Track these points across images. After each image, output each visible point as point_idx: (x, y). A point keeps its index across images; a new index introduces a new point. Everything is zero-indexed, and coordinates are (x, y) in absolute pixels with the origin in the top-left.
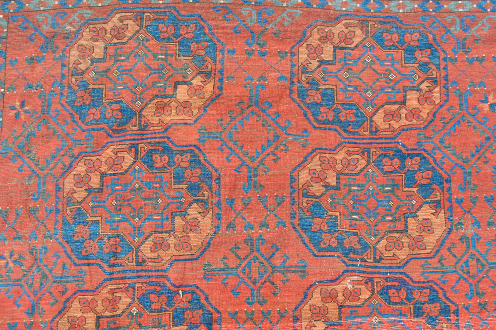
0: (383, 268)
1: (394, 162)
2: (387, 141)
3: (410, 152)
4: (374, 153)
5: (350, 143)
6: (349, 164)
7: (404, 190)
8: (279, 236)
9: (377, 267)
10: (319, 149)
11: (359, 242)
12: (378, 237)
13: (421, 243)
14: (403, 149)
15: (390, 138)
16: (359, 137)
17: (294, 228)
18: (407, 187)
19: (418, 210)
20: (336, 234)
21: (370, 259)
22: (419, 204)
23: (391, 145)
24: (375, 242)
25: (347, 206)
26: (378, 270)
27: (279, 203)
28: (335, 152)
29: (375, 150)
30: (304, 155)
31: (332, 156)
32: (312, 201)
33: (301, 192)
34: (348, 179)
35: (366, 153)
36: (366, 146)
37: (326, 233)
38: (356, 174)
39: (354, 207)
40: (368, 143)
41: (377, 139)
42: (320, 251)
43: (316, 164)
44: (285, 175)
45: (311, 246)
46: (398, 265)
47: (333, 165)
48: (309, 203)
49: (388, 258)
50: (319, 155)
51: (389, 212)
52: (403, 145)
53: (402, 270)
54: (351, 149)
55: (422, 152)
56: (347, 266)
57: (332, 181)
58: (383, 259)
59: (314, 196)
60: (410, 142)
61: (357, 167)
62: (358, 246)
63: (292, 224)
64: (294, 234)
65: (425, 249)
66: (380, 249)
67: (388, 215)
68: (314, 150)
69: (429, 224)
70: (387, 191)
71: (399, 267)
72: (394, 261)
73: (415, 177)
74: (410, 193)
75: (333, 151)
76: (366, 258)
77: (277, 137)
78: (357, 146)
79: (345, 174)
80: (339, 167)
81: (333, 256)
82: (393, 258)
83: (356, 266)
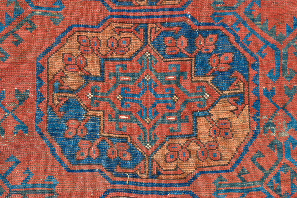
0: (161, 185)
1: (179, 42)
2: (171, 13)
3: (202, 28)
4: (153, 30)
5: (120, 17)
6: (118, 46)
7: (194, 80)
8: (19, 145)
9: (153, 185)
10: (77, 26)
11: (130, 151)
12: (156, 144)
13: (214, 152)
14: (192, 23)
15: (177, 9)
16: (132, 8)
17: (40, 133)
18: (198, 75)
19: (212, 106)
20: (97, 141)
21: (144, 173)
22: (214, 98)
23: (177, 19)
24: (151, 151)
25: (113, 103)
26: (154, 189)
27: (20, 101)
28: (98, 30)
29: (154, 25)
30: (58, 34)
31: (94, 34)
32: (67, 97)
33: (51, 85)
34: (117, 66)
35: (141, 30)
36: (141, 20)
37: (85, 139)
38: (127, 60)
39: (122, 104)
40: (144, 17)
41: (157, 11)
42: (76, 165)
43: (72, 47)
44: (30, 62)
45: (63, 157)
46: (183, 181)
47: (95, 48)
48: (61, 100)
49: (169, 172)
50: (77, 34)
51: (171, 109)
52: (192, 19)
53: (187, 189)
54: (121, 25)
55: (221, 27)
56: (111, 183)
57: (94, 69)
58: (162, 174)
59: (69, 90)
60: (202, 13)
61: (129, 49)
62: (128, 157)
63: (37, 128)
64: (41, 142)
65: (221, 159)
66: (158, 160)
67: (170, 115)
68: (70, 28)
69: (228, 126)
70: (169, 82)
71: (183, 185)
72: (176, 176)
73: (209, 61)
74: (202, 84)
75: (97, 27)
76: (138, 172)
77: (20, 10)
78: (130, 20)
79: (112, 60)
80: (104, 50)
81: (93, 171)
82: (176, 172)
83: (124, 183)
